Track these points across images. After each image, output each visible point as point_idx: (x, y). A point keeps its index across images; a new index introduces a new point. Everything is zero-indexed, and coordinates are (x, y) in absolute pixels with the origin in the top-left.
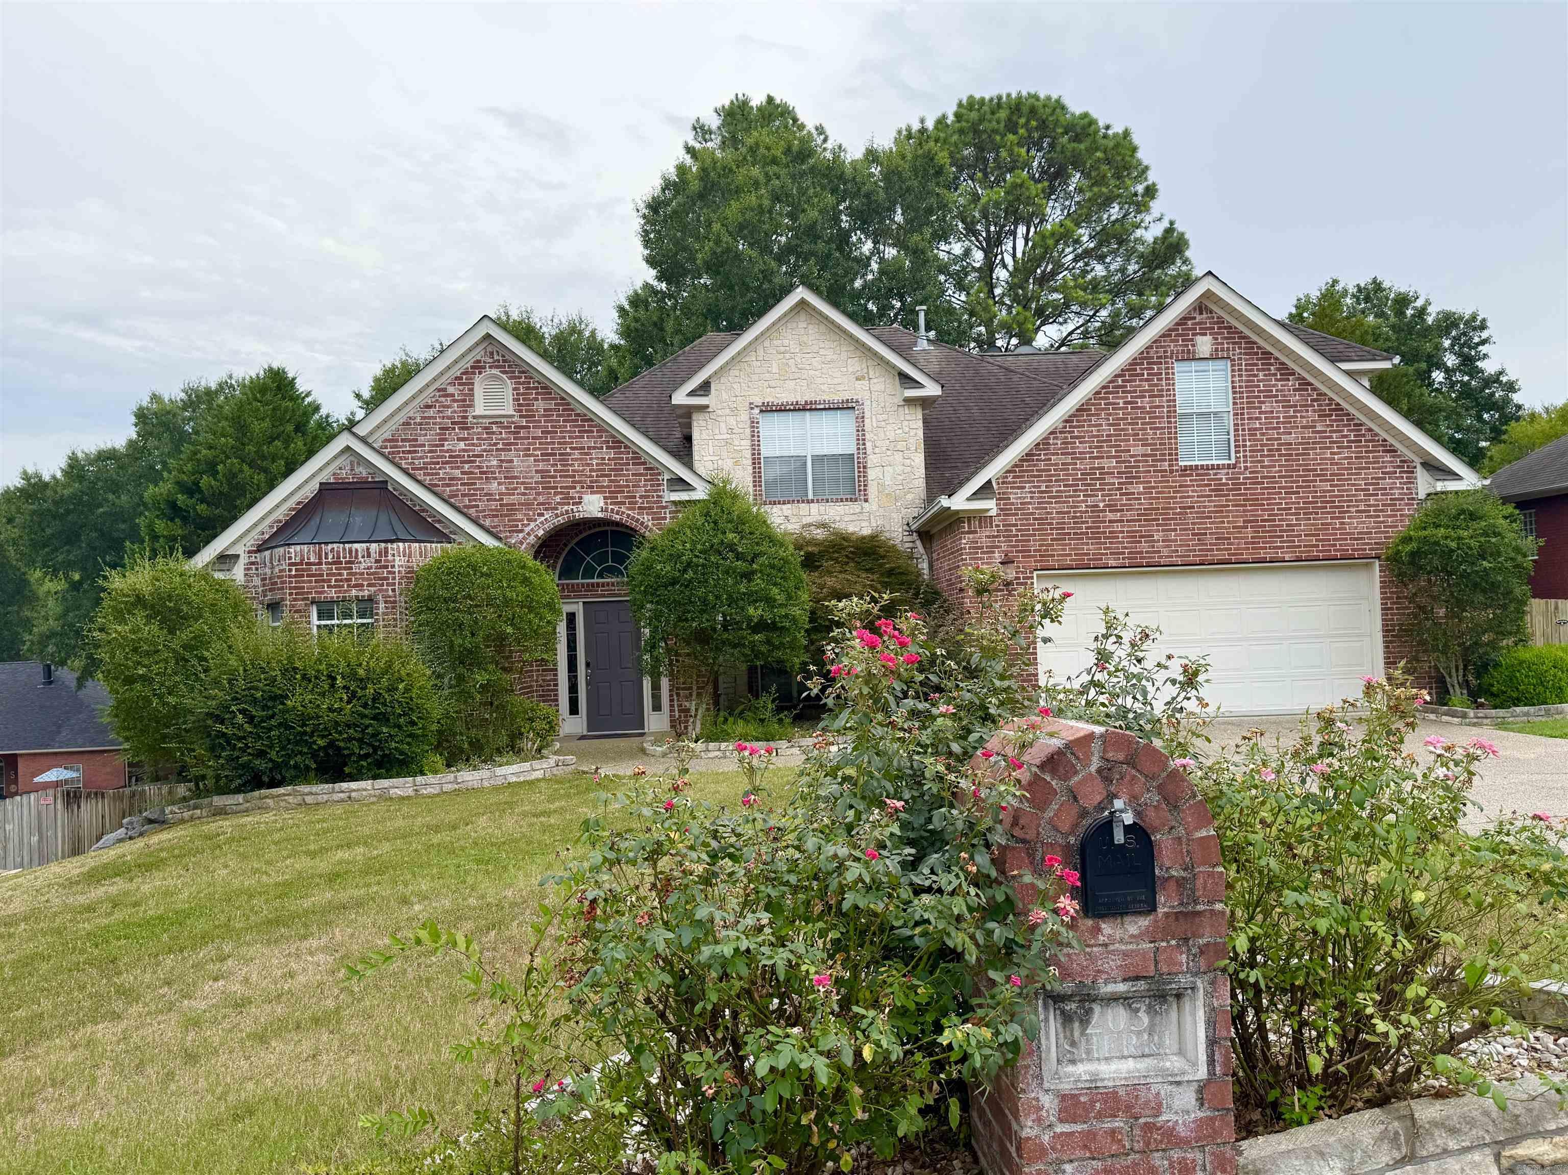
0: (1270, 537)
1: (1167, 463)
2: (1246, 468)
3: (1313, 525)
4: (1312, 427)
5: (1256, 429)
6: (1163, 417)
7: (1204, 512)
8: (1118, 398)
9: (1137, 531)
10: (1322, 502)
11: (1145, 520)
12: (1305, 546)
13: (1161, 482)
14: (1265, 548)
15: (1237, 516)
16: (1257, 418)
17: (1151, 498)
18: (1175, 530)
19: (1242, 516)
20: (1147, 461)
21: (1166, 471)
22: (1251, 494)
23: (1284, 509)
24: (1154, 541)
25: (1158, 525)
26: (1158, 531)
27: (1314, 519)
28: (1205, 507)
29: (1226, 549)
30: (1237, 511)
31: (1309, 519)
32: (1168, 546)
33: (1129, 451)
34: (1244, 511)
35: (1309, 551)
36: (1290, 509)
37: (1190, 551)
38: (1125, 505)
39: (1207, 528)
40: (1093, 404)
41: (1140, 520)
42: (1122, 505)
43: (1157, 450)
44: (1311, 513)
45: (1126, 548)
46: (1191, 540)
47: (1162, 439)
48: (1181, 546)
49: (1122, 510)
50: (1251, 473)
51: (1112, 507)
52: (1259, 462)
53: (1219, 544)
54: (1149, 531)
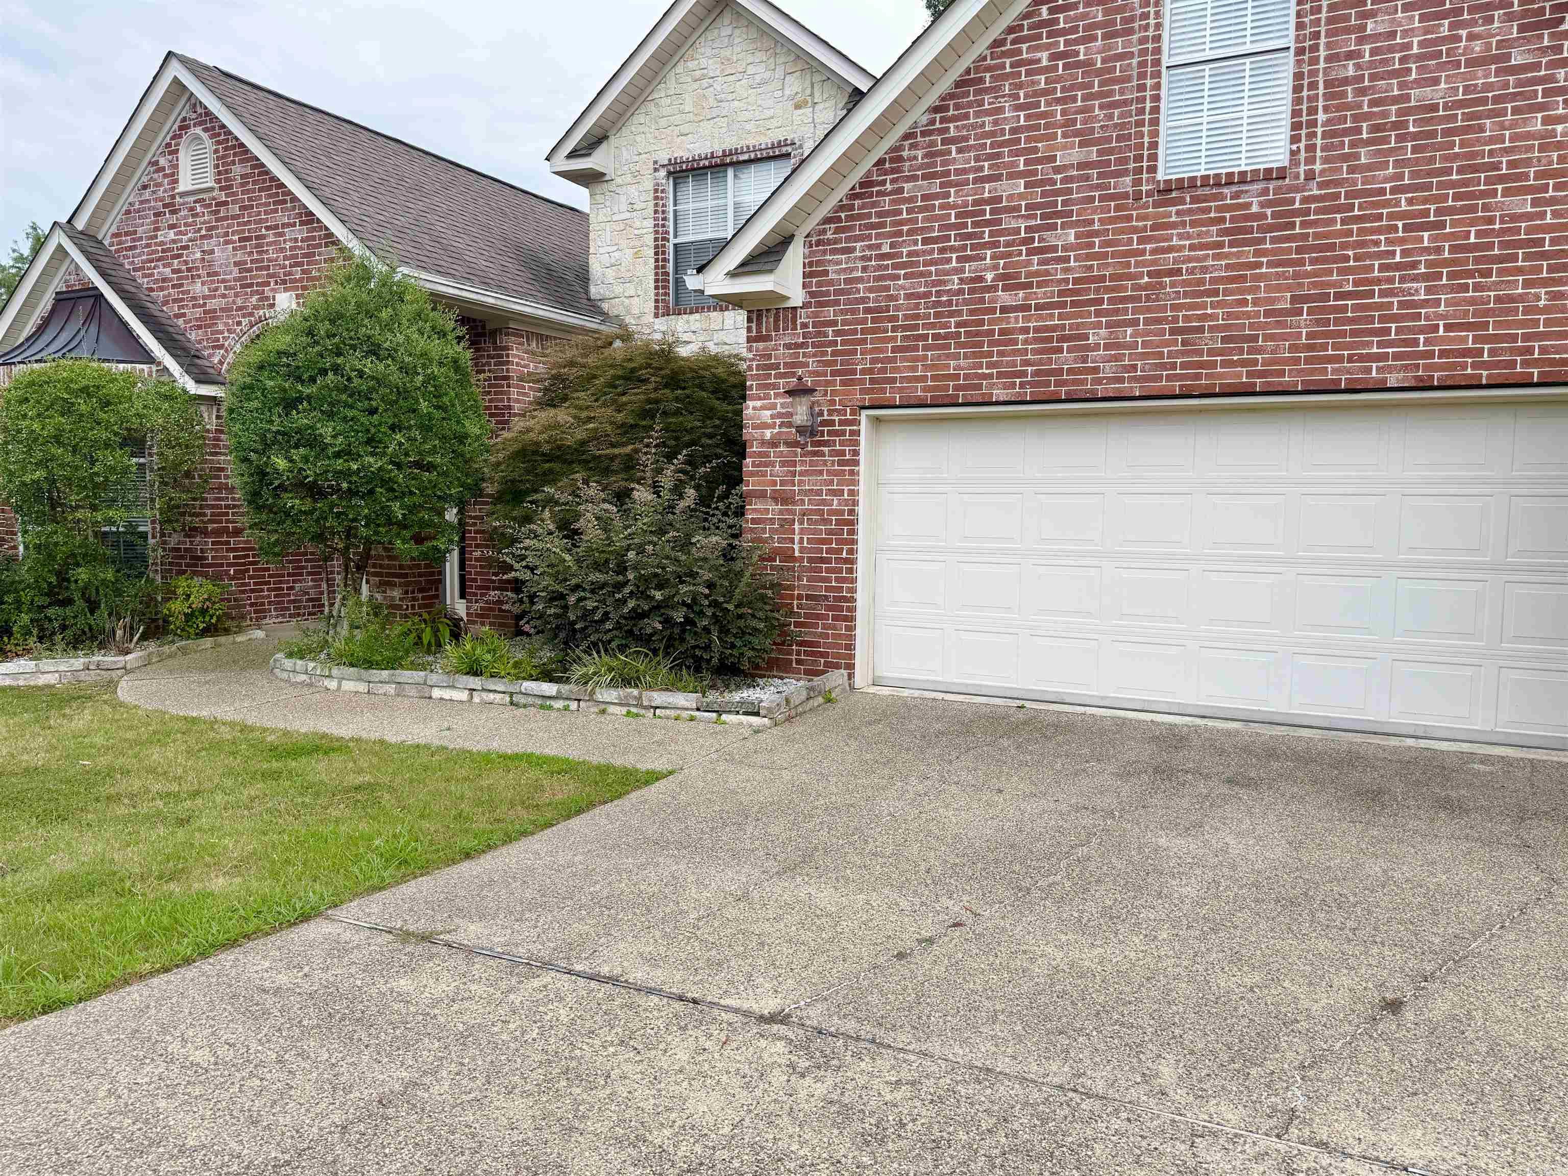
0: (1354, 333)
1: (1128, 180)
2: (1310, 176)
3: (1472, 301)
4: (1496, 59)
5: (1346, 81)
6: (1129, 79)
7: (1201, 282)
8: (1037, 48)
9: (1054, 328)
10: (1504, 245)
11: (1074, 304)
12: (1443, 354)
13: (1112, 220)
14: (1340, 359)
15: (1279, 288)
16: (1350, 55)
17: (1089, 257)
18: (1135, 323)
19: (1288, 288)
20: (1087, 178)
21: (1126, 196)
22: (1317, 236)
23: (1398, 267)
24: (1088, 348)
25: (1098, 314)
26: (1098, 325)
27: (1477, 287)
28: (1204, 270)
29: (1243, 363)
30: (1278, 275)
31: (1465, 287)
32: (1116, 358)
33: (1053, 159)
34: (1296, 275)
35: (1453, 366)
36: (1414, 265)
37: (1163, 366)
38: (1037, 274)
39: (1204, 318)
40: (989, 69)
41: (1063, 305)
42: (1029, 275)
43: (1111, 151)
44: (1470, 274)
45: (1027, 363)
46: (1167, 344)
47: (1123, 126)
48: (1144, 356)
49: (1029, 285)
50: (1321, 186)
51: (1009, 281)
52: (1345, 158)
53: (1230, 352)
54: (1078, 326)
